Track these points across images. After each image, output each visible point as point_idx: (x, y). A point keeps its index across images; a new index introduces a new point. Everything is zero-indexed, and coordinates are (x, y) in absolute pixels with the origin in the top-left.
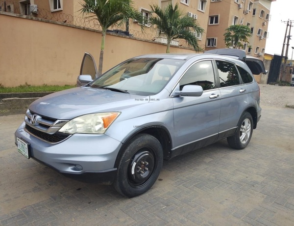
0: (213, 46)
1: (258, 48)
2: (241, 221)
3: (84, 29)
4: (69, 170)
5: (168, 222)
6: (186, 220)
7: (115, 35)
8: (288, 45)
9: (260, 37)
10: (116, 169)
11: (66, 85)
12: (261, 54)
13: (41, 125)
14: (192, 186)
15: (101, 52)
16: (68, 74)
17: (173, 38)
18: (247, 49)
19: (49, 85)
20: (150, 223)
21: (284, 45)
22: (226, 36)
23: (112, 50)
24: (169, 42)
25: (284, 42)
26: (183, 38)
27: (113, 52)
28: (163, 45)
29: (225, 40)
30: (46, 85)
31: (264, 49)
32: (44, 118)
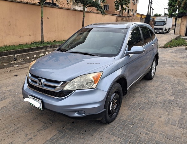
0: (107, 9)
1: (133, 10)
2: (177, 127)
3: (27, 3)
4: (76, 115)
5: (140, 136)
6: (148, 132)
7: (49, 6)
8: (151, 7)
9: (134, 3)
10: (105, 109)
11: (20, 45)
12: (135, 14)
13: (46, 85)
14: (139, 109)
15: (41, 19)
16: (20, 37)
17: (87, 7)
18: (127, 11)
19: (8, 45)
20: (130, 139)
21: (149, 7)
22: (116, 3)
23: (48, 17)
24: (84, 10)
25: (149, 6)
26: (93, 6)
27: (48, 19)
28: (80, 11)
29: (115, 5)
30: (6, 46)
31: (136, 11)
32: (47, 80)
